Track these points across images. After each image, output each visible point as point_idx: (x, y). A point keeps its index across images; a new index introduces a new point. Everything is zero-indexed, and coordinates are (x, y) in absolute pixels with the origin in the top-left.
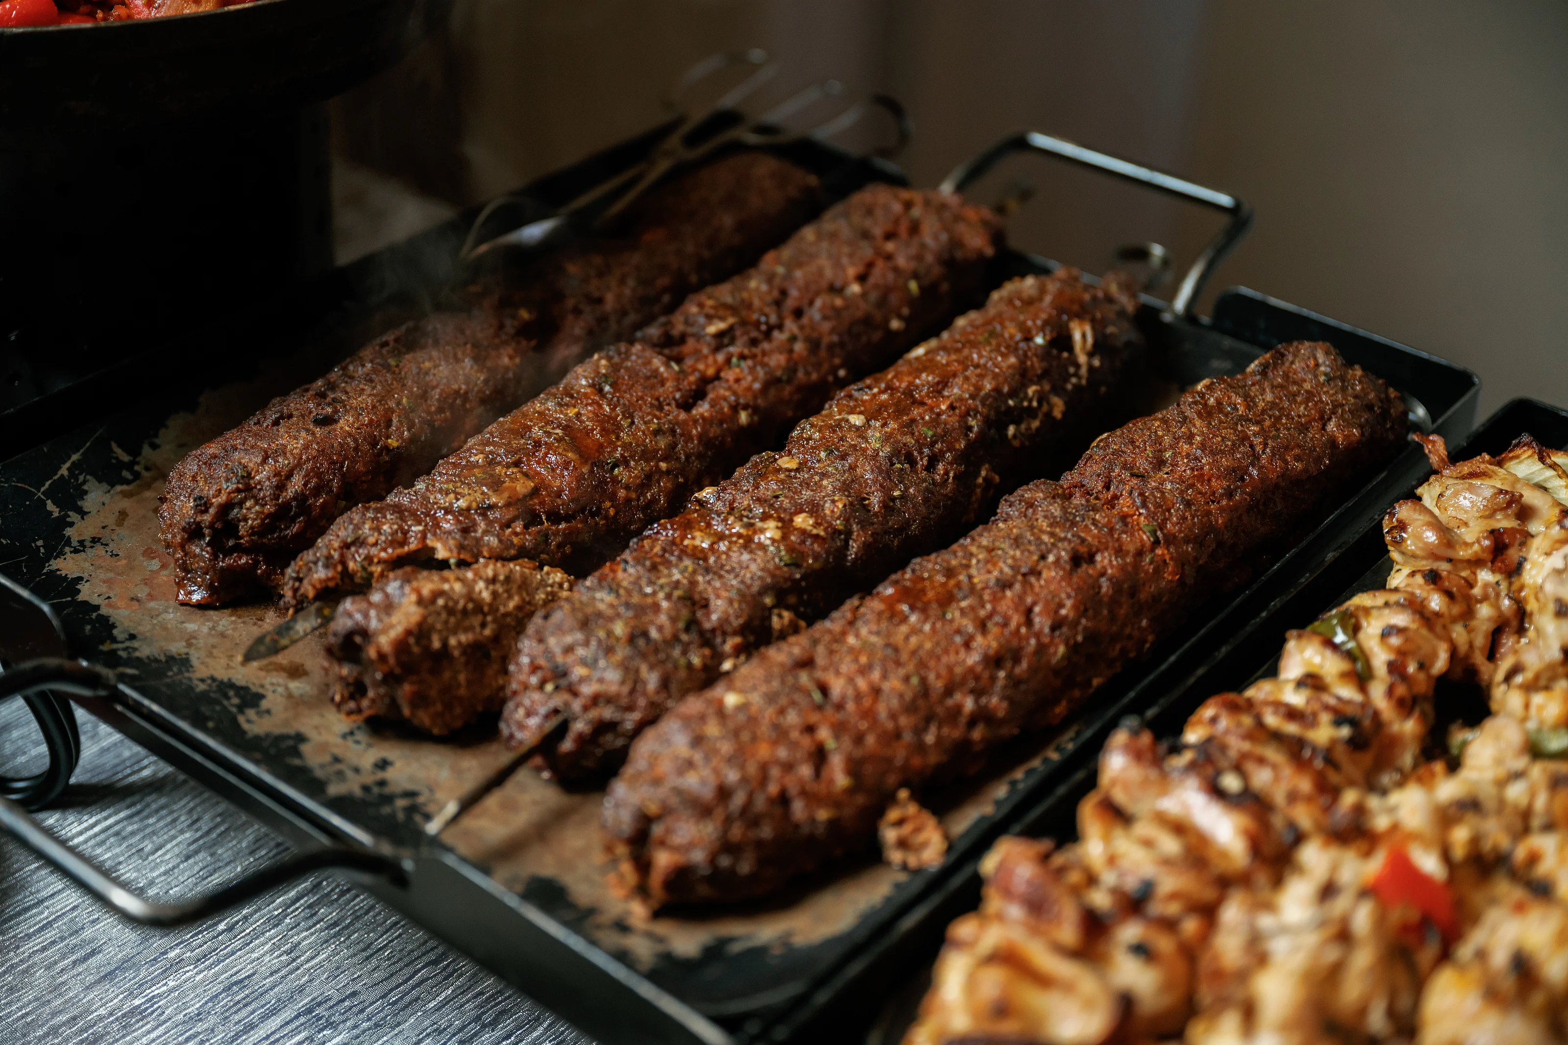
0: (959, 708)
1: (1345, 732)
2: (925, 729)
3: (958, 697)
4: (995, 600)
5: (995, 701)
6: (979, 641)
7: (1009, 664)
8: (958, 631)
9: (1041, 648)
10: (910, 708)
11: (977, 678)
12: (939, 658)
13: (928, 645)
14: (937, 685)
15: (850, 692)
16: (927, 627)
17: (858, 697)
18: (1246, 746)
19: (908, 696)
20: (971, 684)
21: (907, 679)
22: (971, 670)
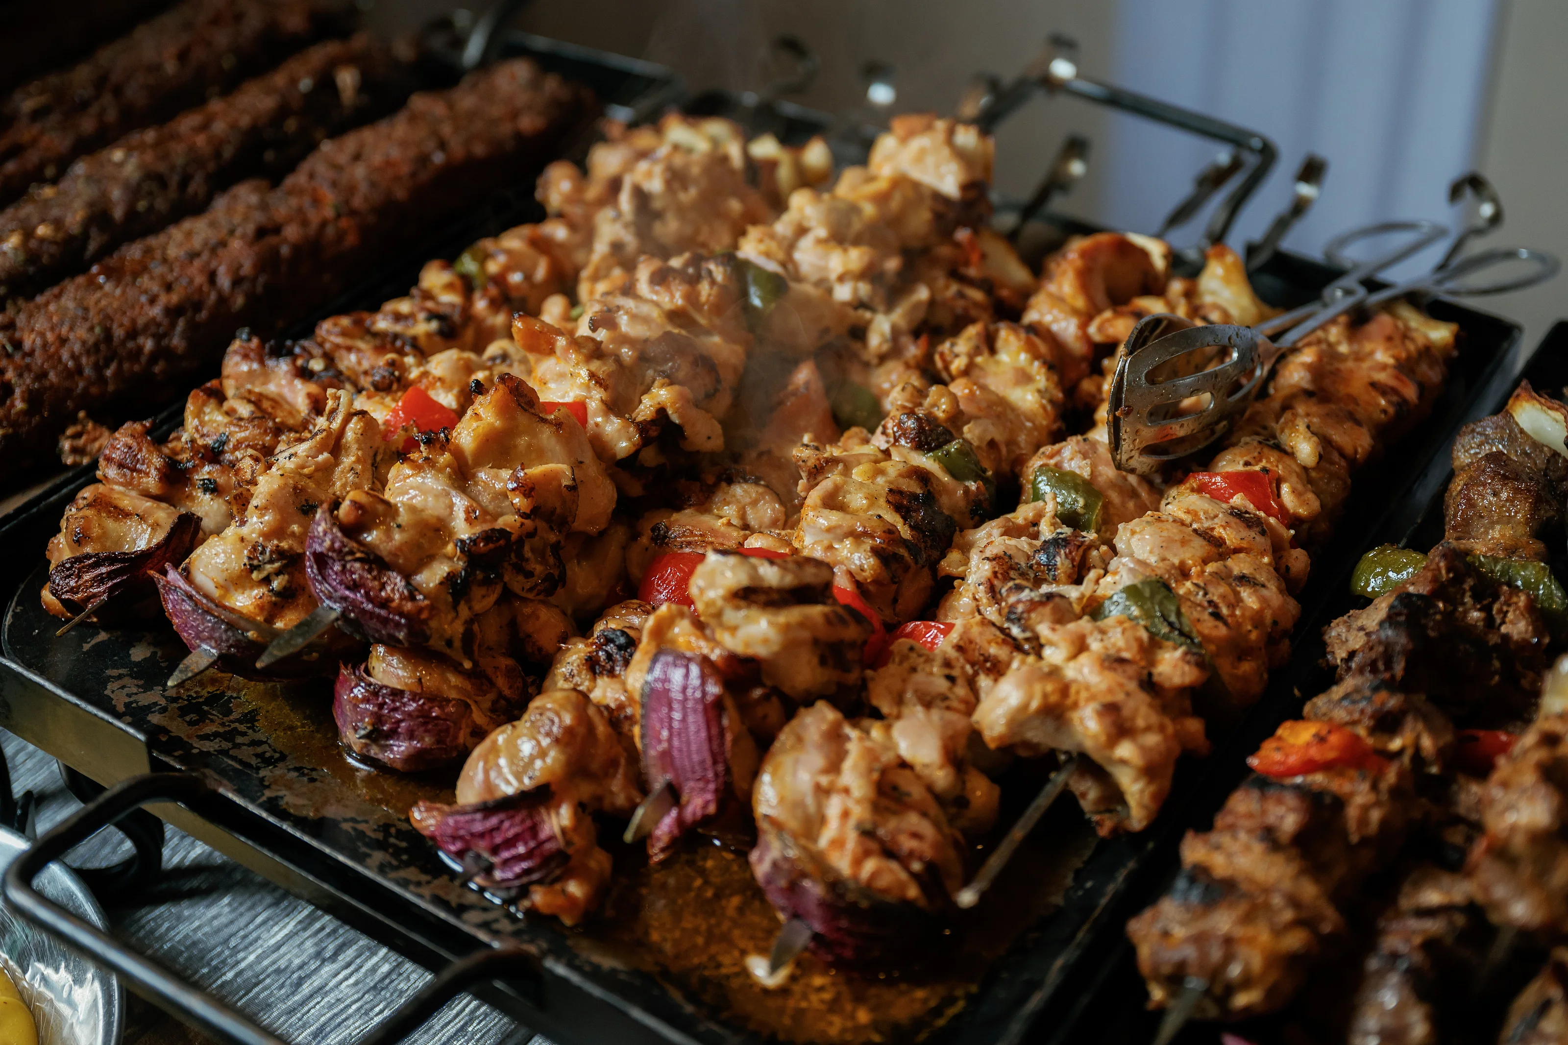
0: (140, 349)
1: (434, 325)
2: (107, 366)
3: (141, 340)
4: (183, 267)
5: (177, 341)
6: (163, 299)
7: (189, 314)
8: (146, 292)
9: (222, 300)
10: (92, 349)
11: (159, 325)
12: (124, 313)
13: (116, 304)
14: (119, 333)
15: (39, 341)
16: (118, 292)
17: (45, 345)
18: (339, 340)
19: (91, 340)
20: (153, 329)
21: (91, 329)
22: (153, 319)
